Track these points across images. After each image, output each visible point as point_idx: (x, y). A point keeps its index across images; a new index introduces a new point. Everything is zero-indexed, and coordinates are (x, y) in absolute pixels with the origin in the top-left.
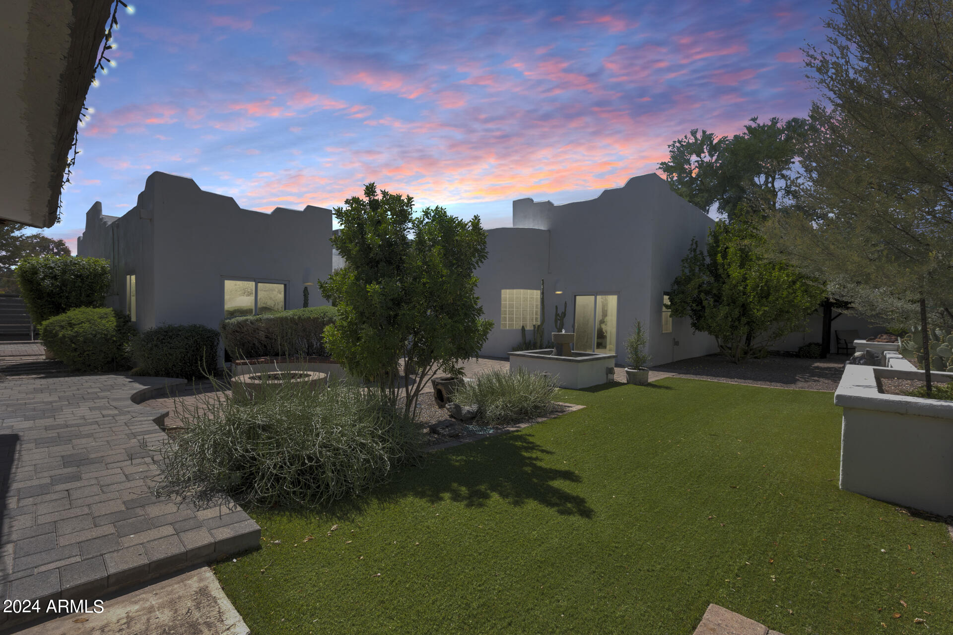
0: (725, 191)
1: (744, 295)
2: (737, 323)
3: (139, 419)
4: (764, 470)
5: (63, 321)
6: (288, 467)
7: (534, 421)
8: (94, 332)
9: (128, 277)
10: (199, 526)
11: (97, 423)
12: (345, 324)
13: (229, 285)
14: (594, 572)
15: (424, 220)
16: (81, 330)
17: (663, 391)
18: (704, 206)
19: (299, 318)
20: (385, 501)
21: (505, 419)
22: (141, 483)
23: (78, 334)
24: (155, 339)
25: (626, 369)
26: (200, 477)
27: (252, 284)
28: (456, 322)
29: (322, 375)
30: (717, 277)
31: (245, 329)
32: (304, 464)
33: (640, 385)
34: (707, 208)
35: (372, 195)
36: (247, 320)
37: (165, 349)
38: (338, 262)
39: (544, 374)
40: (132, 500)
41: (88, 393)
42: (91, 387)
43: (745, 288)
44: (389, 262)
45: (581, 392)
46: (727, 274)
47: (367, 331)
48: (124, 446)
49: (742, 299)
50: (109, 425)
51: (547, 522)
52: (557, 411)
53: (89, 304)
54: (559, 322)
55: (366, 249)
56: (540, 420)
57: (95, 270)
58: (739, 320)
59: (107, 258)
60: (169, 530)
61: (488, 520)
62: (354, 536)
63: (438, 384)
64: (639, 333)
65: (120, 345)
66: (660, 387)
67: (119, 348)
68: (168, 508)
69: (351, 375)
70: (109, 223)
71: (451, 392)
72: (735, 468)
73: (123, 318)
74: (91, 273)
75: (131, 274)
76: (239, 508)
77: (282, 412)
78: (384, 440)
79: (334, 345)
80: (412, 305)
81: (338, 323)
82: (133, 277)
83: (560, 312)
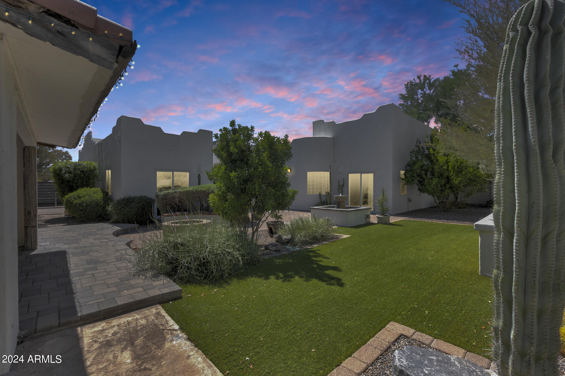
0: (439, 110)
1: (447, 171)
2: (444, 188)
3: (119, 243)
4: (441, 266)
5: (75, 195)
6: (194, 263)
7: (321, 243)
8: (91, 201)
9: (107, 171)
10: (154, 288)
11: (99, 245)
12: (220, 193)
13: (159, 174)
14: (338, 309)
15: (259, 138)
16: (85, 200)
17: (398, 227)
18: (427, 119)
19: (196, 191)
20: (241, 280)
21: (305, 243)
22: (125, 271)
23: (83, 202)
24: (123, 203)
25: (377, 215)
26: (152, 268)
27: (170, 173)
28: (276, 191)
29: (208, 221)
30: (432, 161)
31: (168, 197)
32: (201, 261)
33: (385, 224)
34: (429, 120)
35: (234, 126)
36: (169, 193)
37: (128, 209)
38: (216, 160)
39: (327, 218)
40: (122, 278)
41: (91, 232)
42: (92, 229)
43: (448, 168)
44: (242, 161)
45: (350, 228)
46: (437, 159)
47: (230, 196)
48: (114, 255)
49: (446, 174)
50: (105, 247)
51: (319, 289)
52: (334, 238)
53: (87, 186)
54: (340, 189)
55: (230, 154)
56: (324, 243)
57: (90, 168)
58: (445, 185)
59: (96, 162)
60: (141, 289)
61: (290, 288)
62: (225, 294)
63: (270, 224)
64: (383, 195)
65: (104, 207)
66: (396, 225)
67: (104, 208)
68: (140, 281)
69: (223, 220)
70: (97, 143)
71: (277, 229)
72: (425, 265)
73: (106, 194)
74: (88, 170)
75: (109, 170)
76: (171, 281)
77: (189, 237)
78: (239, 250)
79: (214, 204)
80: (253, 182)
81: (216, 193)
82: (110, 171)
83: (340, 184)
